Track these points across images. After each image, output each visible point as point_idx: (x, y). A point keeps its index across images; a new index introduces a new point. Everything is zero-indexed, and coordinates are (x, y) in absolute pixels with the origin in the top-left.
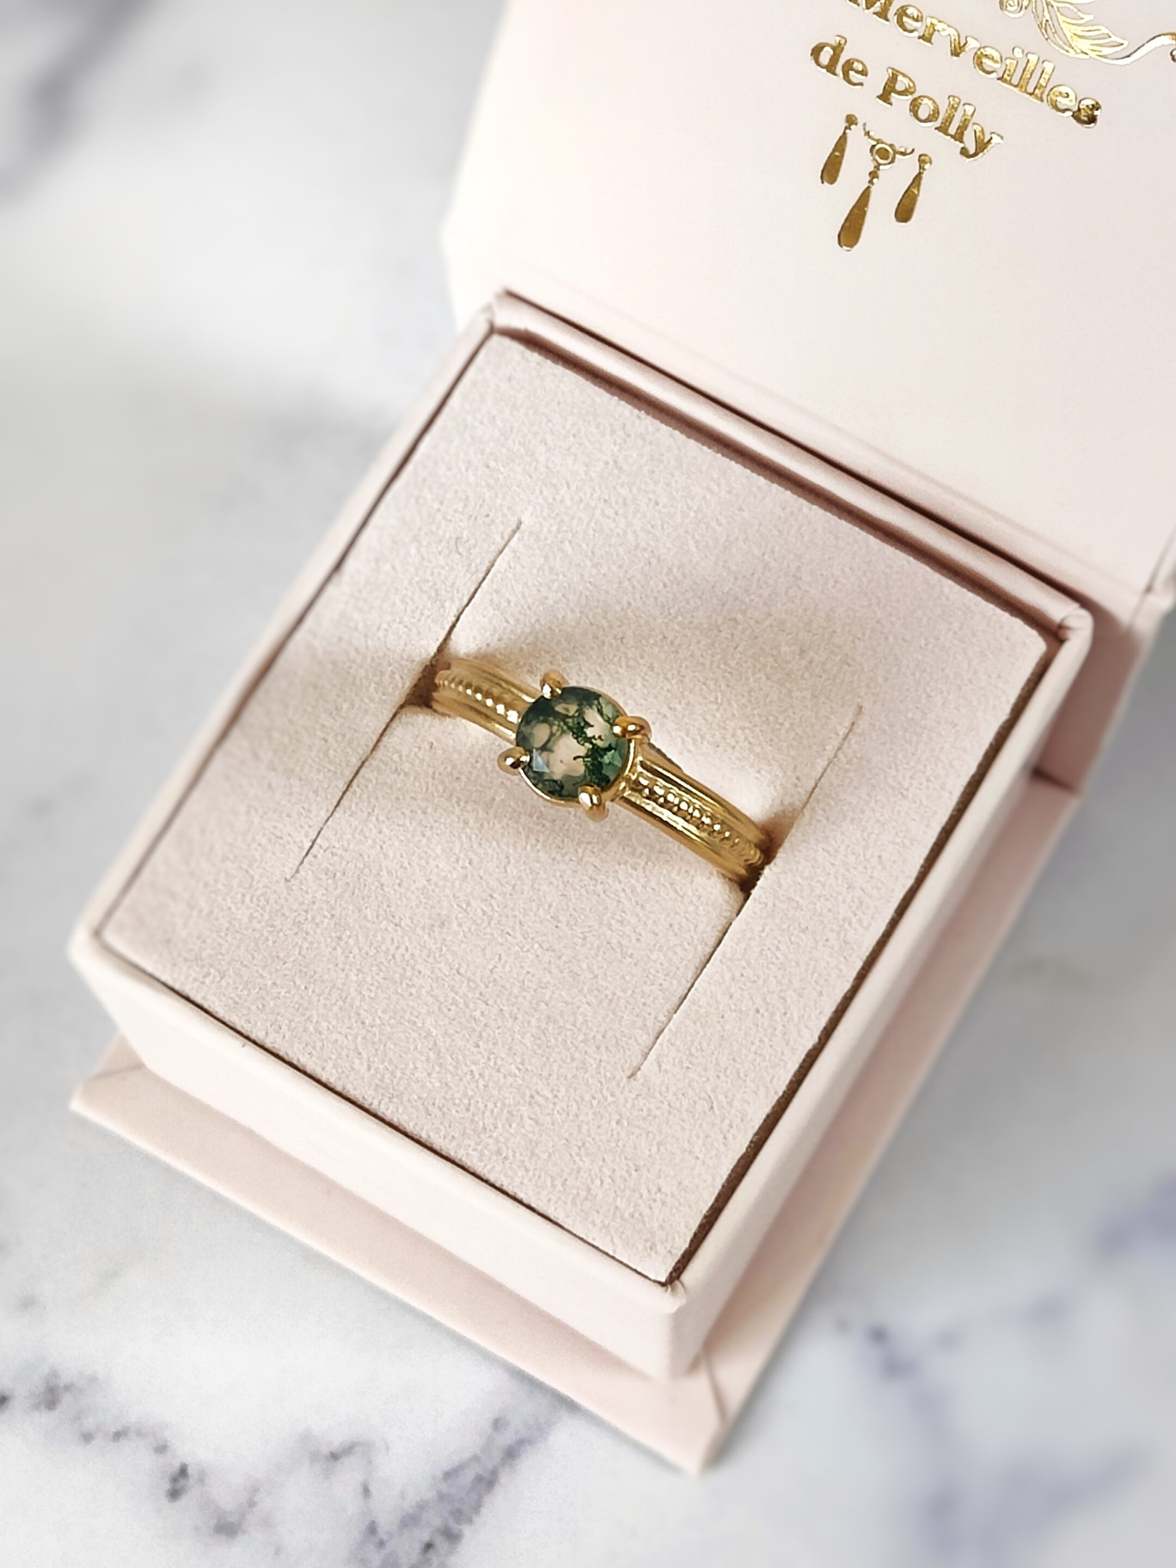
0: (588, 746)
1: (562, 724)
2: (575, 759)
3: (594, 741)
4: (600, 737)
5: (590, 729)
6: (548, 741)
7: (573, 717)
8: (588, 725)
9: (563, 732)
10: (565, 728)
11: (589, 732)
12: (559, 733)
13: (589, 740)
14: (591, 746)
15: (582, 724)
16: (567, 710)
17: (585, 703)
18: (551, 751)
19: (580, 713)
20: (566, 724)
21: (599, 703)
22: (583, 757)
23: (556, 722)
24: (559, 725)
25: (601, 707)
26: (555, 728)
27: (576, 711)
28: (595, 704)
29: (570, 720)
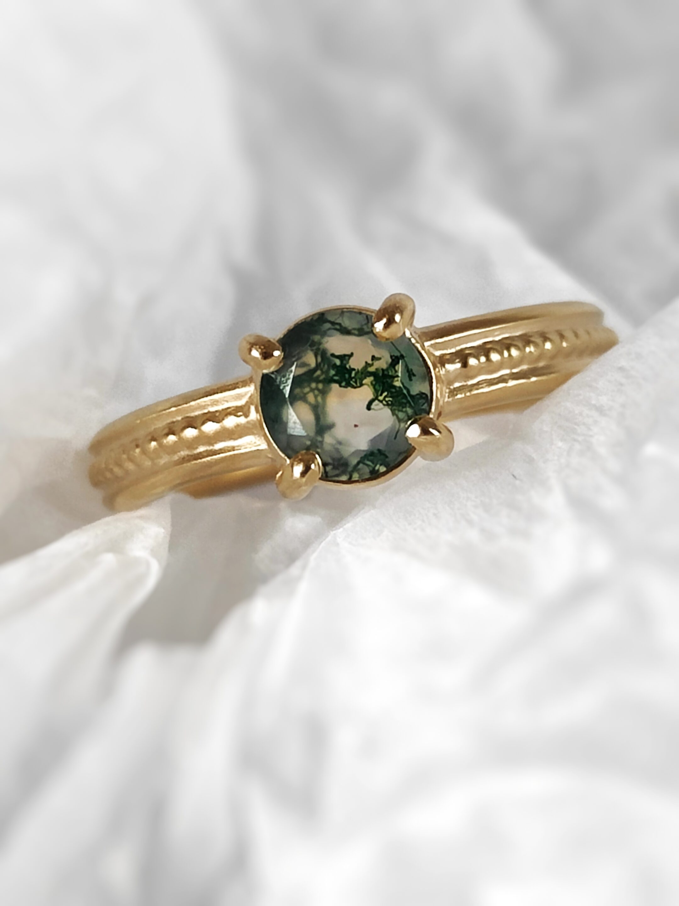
0: (368, 380)
1: (313, 385)
2: (369, 408)
3: (371, 369)
4: (373, 358)
5: (352, 359)
6: (318, 418)
7: (318, 366)
8: (344, 358)
9: (324, 393)
10: (320, 386)
11: (356, 364)
12: (319, 399)
13: (364, 373)
14: (372, 378)
15: (338, 362)
16: (304, 365)
17: (316, 338)
18: (331, 427)
19: (322, 354)
20: (317, 381)
21: (333, 323)
22: (376, 398)
23: (307, 390)
24: (312, 390)
25: (340, 324)
26: (311, 398)
27: (316, 356)
28: (329, 329)
29: (319, 372)
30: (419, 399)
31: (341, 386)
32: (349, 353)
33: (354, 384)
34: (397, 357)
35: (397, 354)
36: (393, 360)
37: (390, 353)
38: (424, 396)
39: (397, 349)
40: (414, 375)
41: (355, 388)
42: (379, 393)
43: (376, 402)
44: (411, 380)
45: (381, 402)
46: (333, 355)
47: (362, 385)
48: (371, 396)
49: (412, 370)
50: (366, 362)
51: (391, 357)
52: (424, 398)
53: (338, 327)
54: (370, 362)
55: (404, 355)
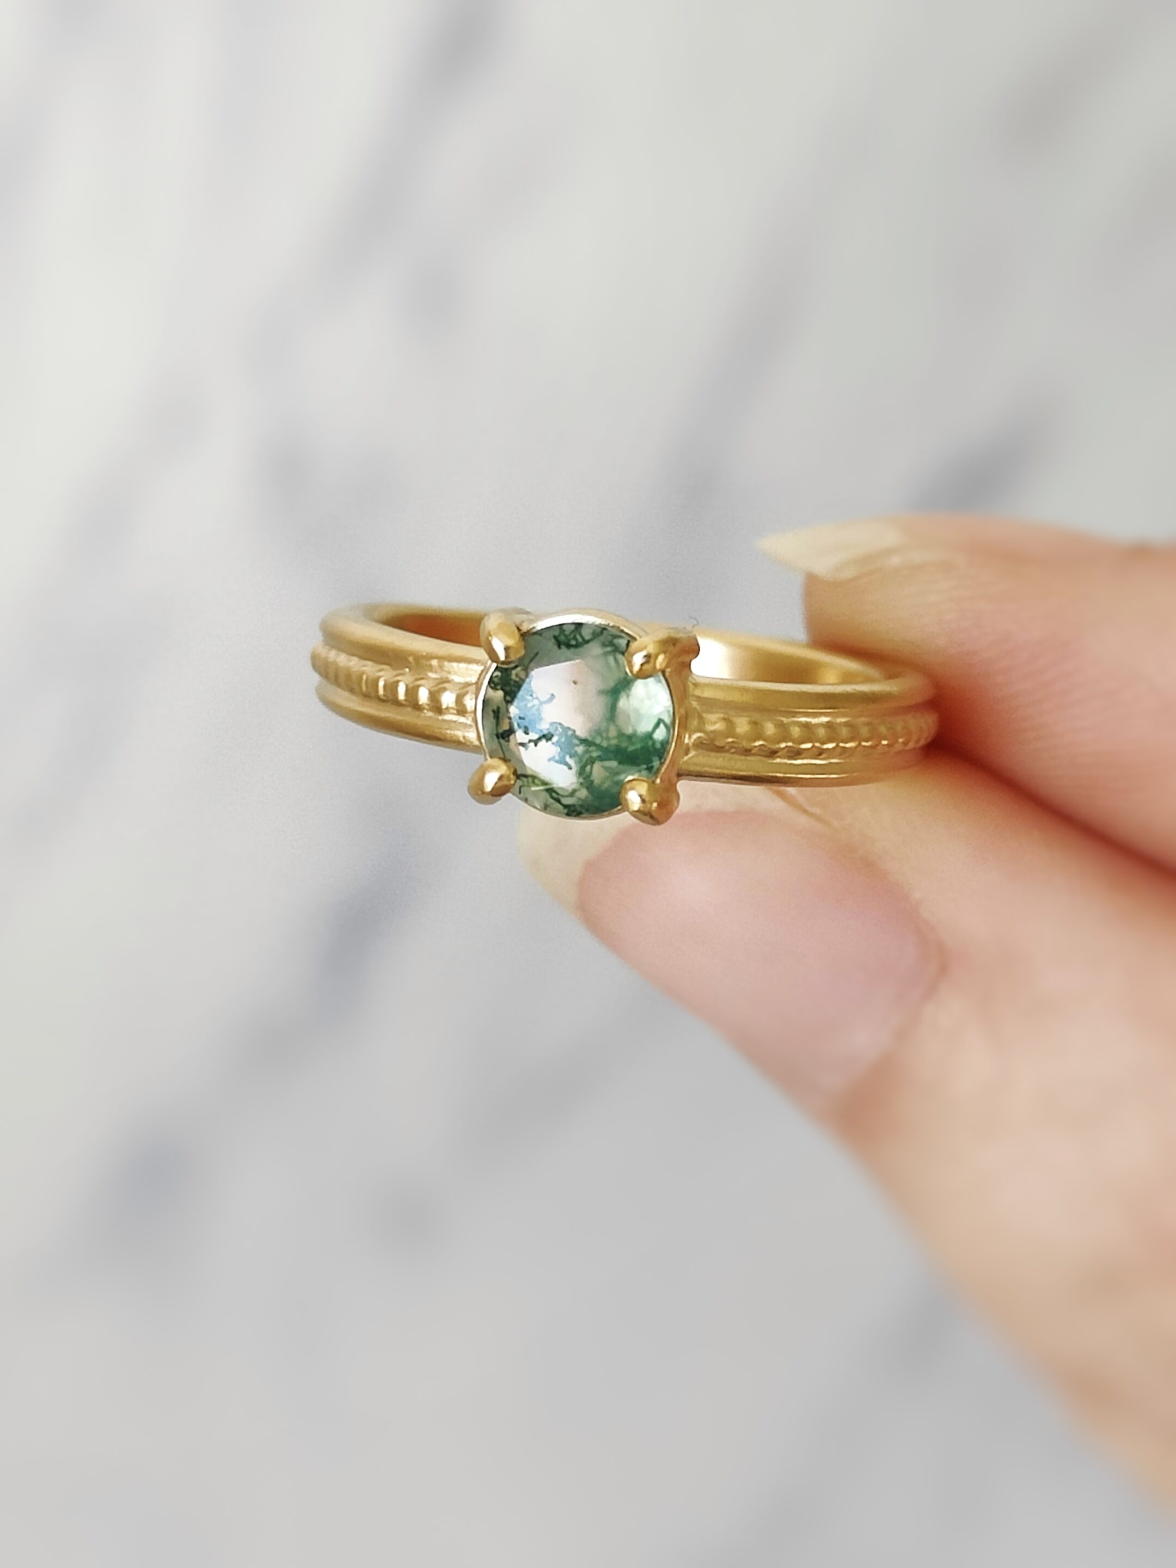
5: (552, 755)
6: (614, 706)
8: (559, 760)
9: (596, 732)
11: (549, 749)
12: (604, 728)
15: (568, 758)
17: (583, 792)
18: (602, 691)
19: (583, 773)
24: (608, 739)
25: (552, 798)
26: (613, 733)
27: (591, 772)
28: (563, 796)
29: (595, 754)
30: (498, 684)
31: (574, 731)
32: (552, 762)
33: (559, 727)
34: (503, 738)
35: (502, 741)
36: (508, 736)
37: (508, 745)
38: (492, 685)
39: (501, 746)
40: (494, 711)
41: (560, 724)
42: (536, 708)
43: (542, 699)
44: (498, 708)
45: (537, 698)
46: (570, 768)
47: (552, 724)
48: (545, 706)
49: (494, 717)
50: (536, 745)
51: (508, 741)
52: (494, 682)
53: (554, 795)
54: (532, 744)
55: (495, 737)
